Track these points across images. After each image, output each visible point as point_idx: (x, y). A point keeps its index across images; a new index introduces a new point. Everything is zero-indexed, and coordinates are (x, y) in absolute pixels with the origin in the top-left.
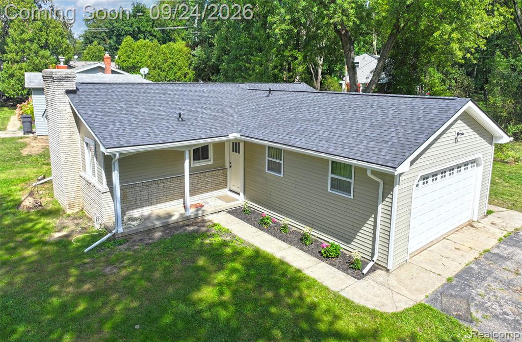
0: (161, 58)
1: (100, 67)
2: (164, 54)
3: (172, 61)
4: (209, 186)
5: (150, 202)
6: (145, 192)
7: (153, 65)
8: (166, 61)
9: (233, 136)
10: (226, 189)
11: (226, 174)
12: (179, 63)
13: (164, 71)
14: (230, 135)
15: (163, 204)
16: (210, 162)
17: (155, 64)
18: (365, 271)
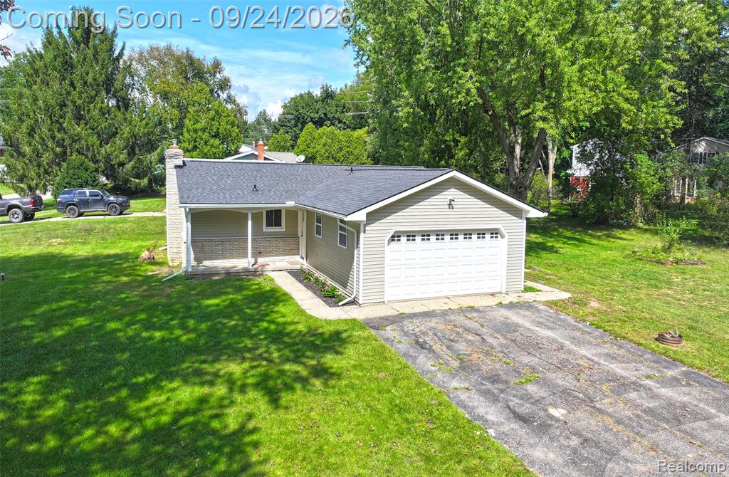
0: (336, 146)
1: (253, 154)
2: (340, 142)
3: (347, 150)
4: (281, 250)
5: (224, 257)
6: (220, 247)
7: (327, 154)
8: (341, 149)
9: (290, 203)
10: (297, 256)
11: (299, 242)
12: (356, 152)
13: (338, 160)
14: (287, 203)
15: (235, 260)
16: (282, 229)
17: (329, 154)
18: (340, 304)
